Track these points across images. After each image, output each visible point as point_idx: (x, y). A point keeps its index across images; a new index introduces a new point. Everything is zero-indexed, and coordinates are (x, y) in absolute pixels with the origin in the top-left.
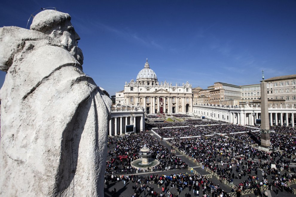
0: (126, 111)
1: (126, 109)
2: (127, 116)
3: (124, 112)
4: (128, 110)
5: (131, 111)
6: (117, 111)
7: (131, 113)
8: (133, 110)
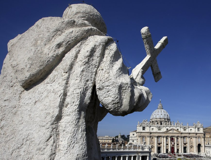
0: (132, 150)
1: (132, 148)
2: (133, 155)
3: (130, 150)
4: (134, 149)
5: (138, 150)
6: (124, 150)
7: (138, 152)
8: (139, 149)
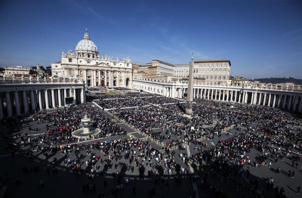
0: (64, 83)
1: (64, 81)
2: (66, 88)
3: (61, 83)
4: (66, 82)
5: (70, 83)
6: (54, 82)
7: (70, 85)
8: (72, 82)
